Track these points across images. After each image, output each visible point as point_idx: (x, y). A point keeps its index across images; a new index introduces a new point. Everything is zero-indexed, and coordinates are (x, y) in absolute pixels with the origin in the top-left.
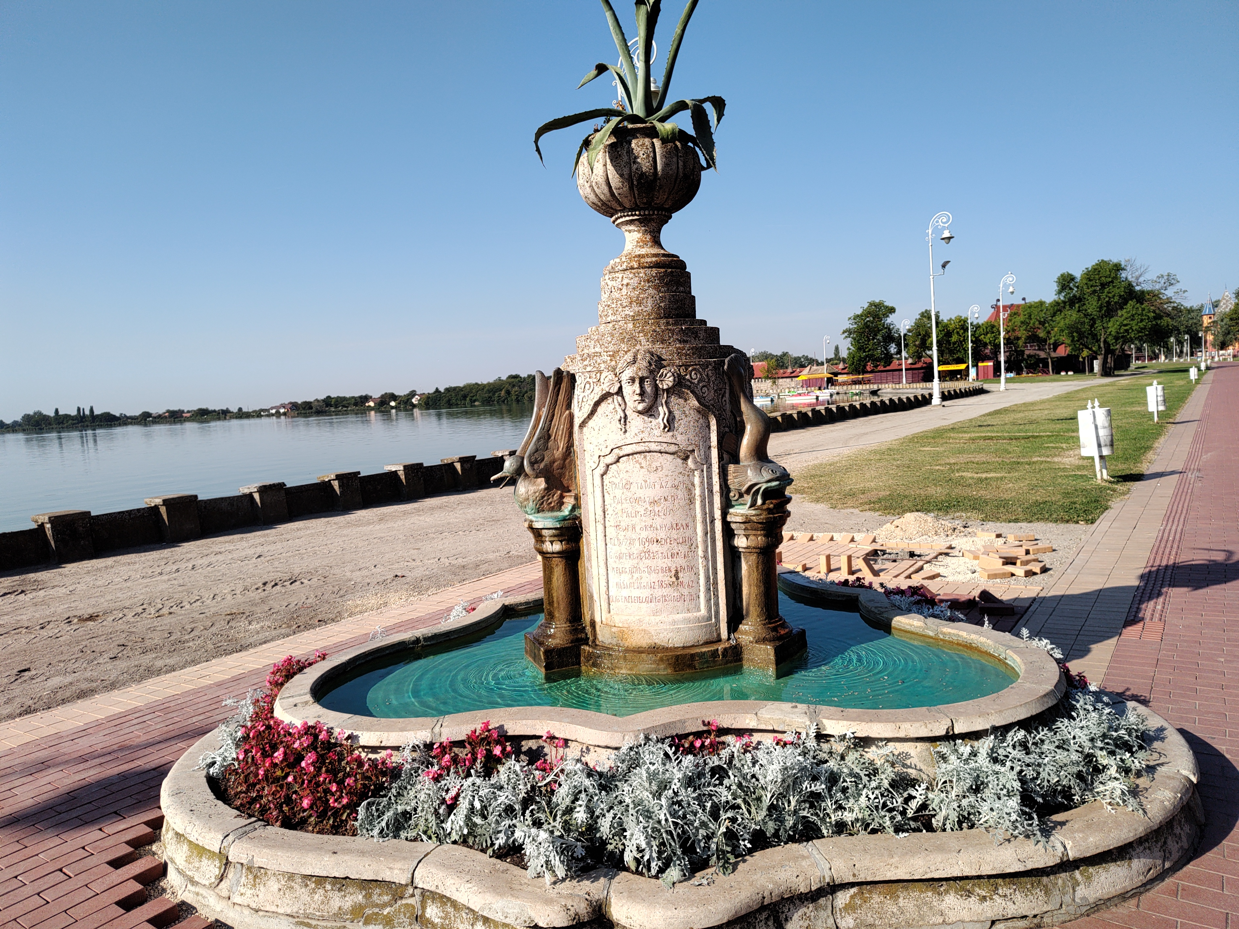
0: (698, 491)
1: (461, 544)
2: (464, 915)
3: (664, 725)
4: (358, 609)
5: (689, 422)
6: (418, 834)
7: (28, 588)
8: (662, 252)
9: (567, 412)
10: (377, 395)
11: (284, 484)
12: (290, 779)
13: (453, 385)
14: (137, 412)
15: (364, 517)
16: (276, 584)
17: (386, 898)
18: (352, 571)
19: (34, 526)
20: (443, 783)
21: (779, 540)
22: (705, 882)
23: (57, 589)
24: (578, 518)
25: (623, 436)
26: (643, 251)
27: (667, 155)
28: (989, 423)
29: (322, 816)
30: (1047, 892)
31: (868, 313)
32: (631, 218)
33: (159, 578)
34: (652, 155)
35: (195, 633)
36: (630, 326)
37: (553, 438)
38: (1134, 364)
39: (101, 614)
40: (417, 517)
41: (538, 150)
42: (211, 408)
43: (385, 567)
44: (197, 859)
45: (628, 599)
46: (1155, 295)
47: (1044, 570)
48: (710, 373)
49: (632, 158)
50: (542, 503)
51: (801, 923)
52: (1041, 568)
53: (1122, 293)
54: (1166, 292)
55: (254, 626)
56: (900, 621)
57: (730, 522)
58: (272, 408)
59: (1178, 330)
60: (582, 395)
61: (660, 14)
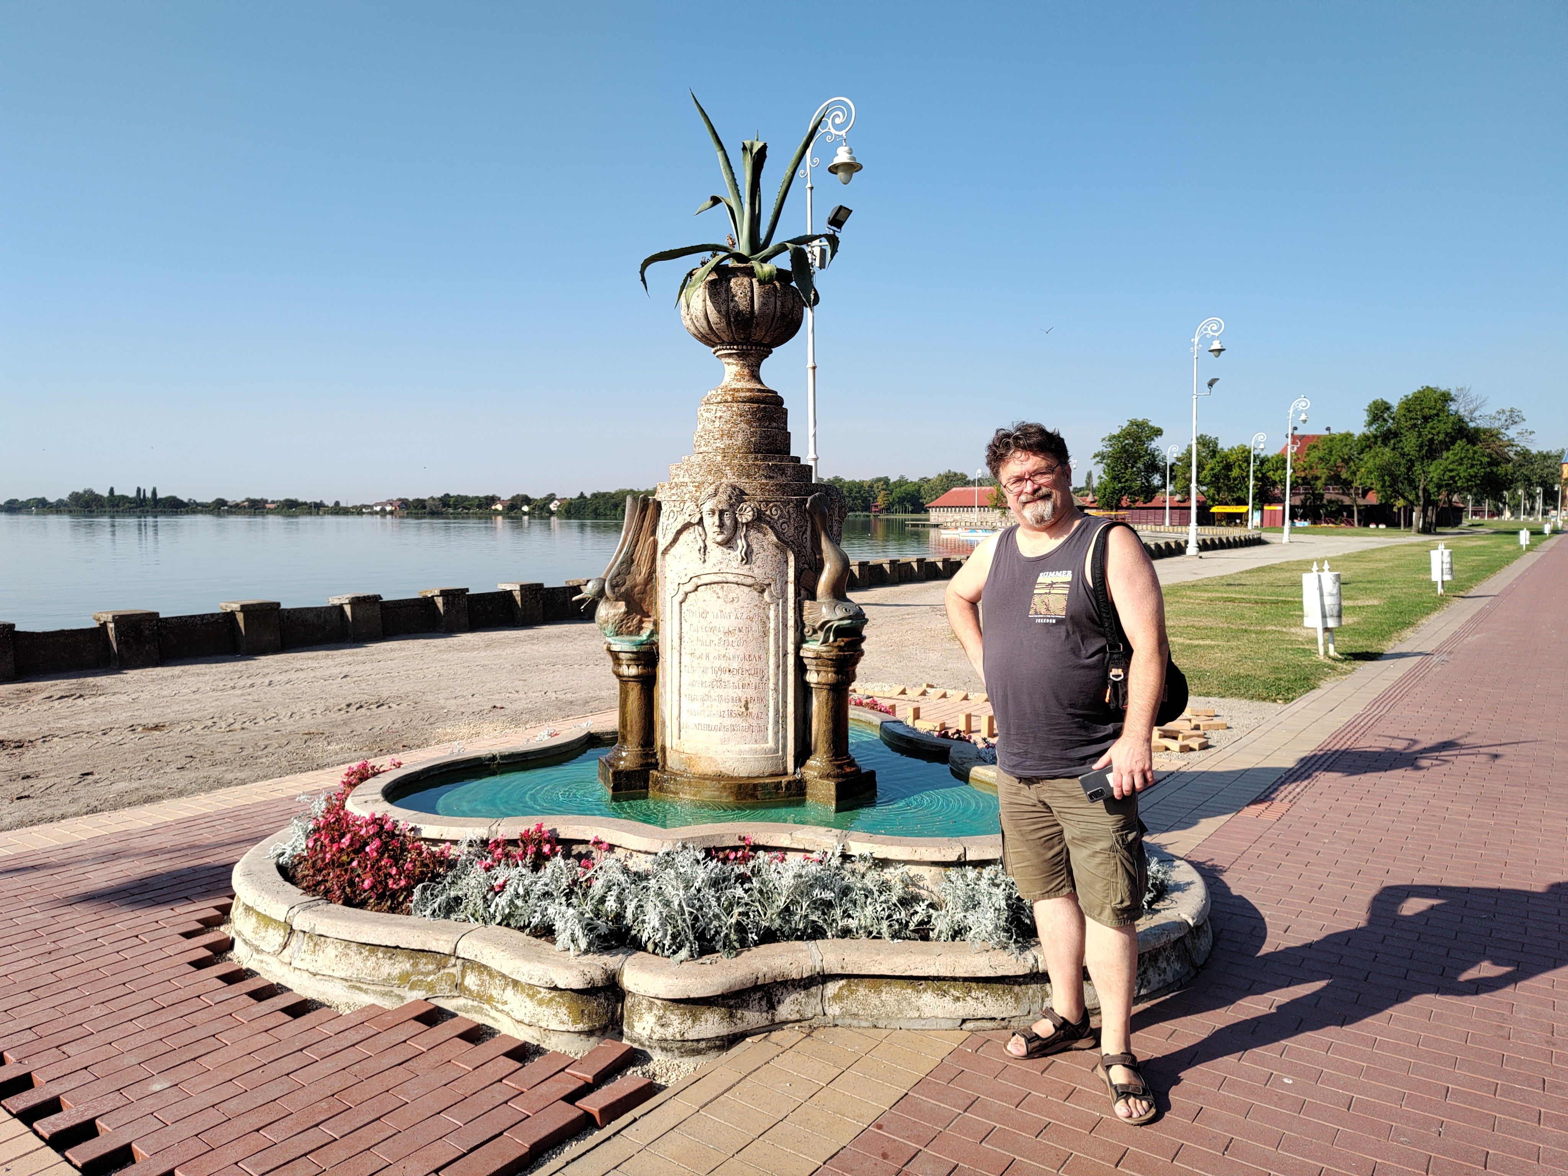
0: (772, 625)
1: (574, 678)
2: (497, 982)
3: (703, 837)
4: (447, 738)
5: (767, 556)
6: (467, 916)
7: (87, 692)
8: (759, 386)
9: (652, 538)
10: (506, 496)
11: (380, 597)
12: (355, 864)
13: (603, 491)
14: (209, 499)
15: (469, 641)
16: (361, 707)
17: (431, 967)
18: (447, 699)
19: (96, 625)
20: (493, 872)
21: (852, 678)
22: (709, 962)
23: (118, 696)
24: (655, 644)
25: (702, 565)
26: (739, 385)
27: (765, 296)
28: (1243, 582)
29: (381, 898)
30: (1017, 999)
31: (1126, 434)
32: (729, 351)
33: (232, 692)
34: (749, 294)
35: (269, 750)
36: (719, 458)
37: (636, 563)
38: (1469, 520)
39: (167, 724)
40: (530, 646)
41: (643, 280)
42: (301, 499)
43: (484, 697)
44: (264, 930)
45: (698, 726)
46: (1493, 435)
47: (1205, 747)
48: (791, 510)
49: (730, 296)
50: (621, 626)
51: (792, 1007)
52: (1200, 745)
53: (1449, 431)
54: (1507, 432)
55: (333, 747)
56: (978, 772)
57: (802, 657)
58: (377, 505)
59: (1529, 480)
60: (666, 523)
61: (767, 160)
